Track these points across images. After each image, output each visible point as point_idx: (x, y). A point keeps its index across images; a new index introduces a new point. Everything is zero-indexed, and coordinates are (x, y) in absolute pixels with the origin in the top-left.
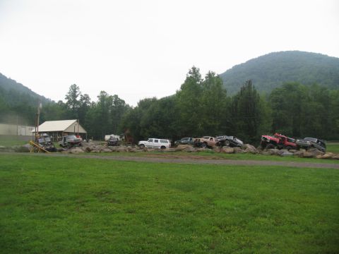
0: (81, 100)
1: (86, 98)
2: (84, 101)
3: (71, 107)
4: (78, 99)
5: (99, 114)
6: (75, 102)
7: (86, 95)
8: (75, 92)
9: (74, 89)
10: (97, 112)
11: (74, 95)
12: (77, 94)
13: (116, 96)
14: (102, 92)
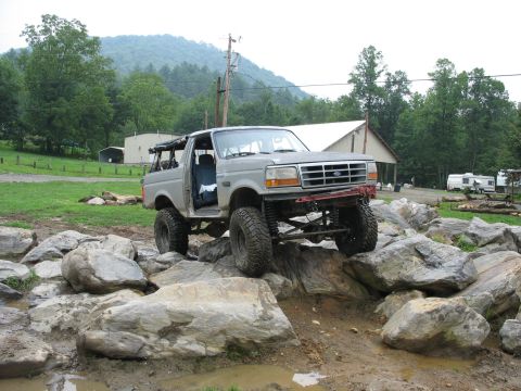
0: (389, 84)
1: (400, 81)
2: (394, 88)
3: (363, 102)
4: (380, 82)
5: (432, 119)
6: (372, 89)
7: (399, 73)
8: (372, 64)
9: (371, 57)
10: (426, 114)
11: (370, 74)
12: (377, 70)
13: (479, 72)
14: (441, 62)
